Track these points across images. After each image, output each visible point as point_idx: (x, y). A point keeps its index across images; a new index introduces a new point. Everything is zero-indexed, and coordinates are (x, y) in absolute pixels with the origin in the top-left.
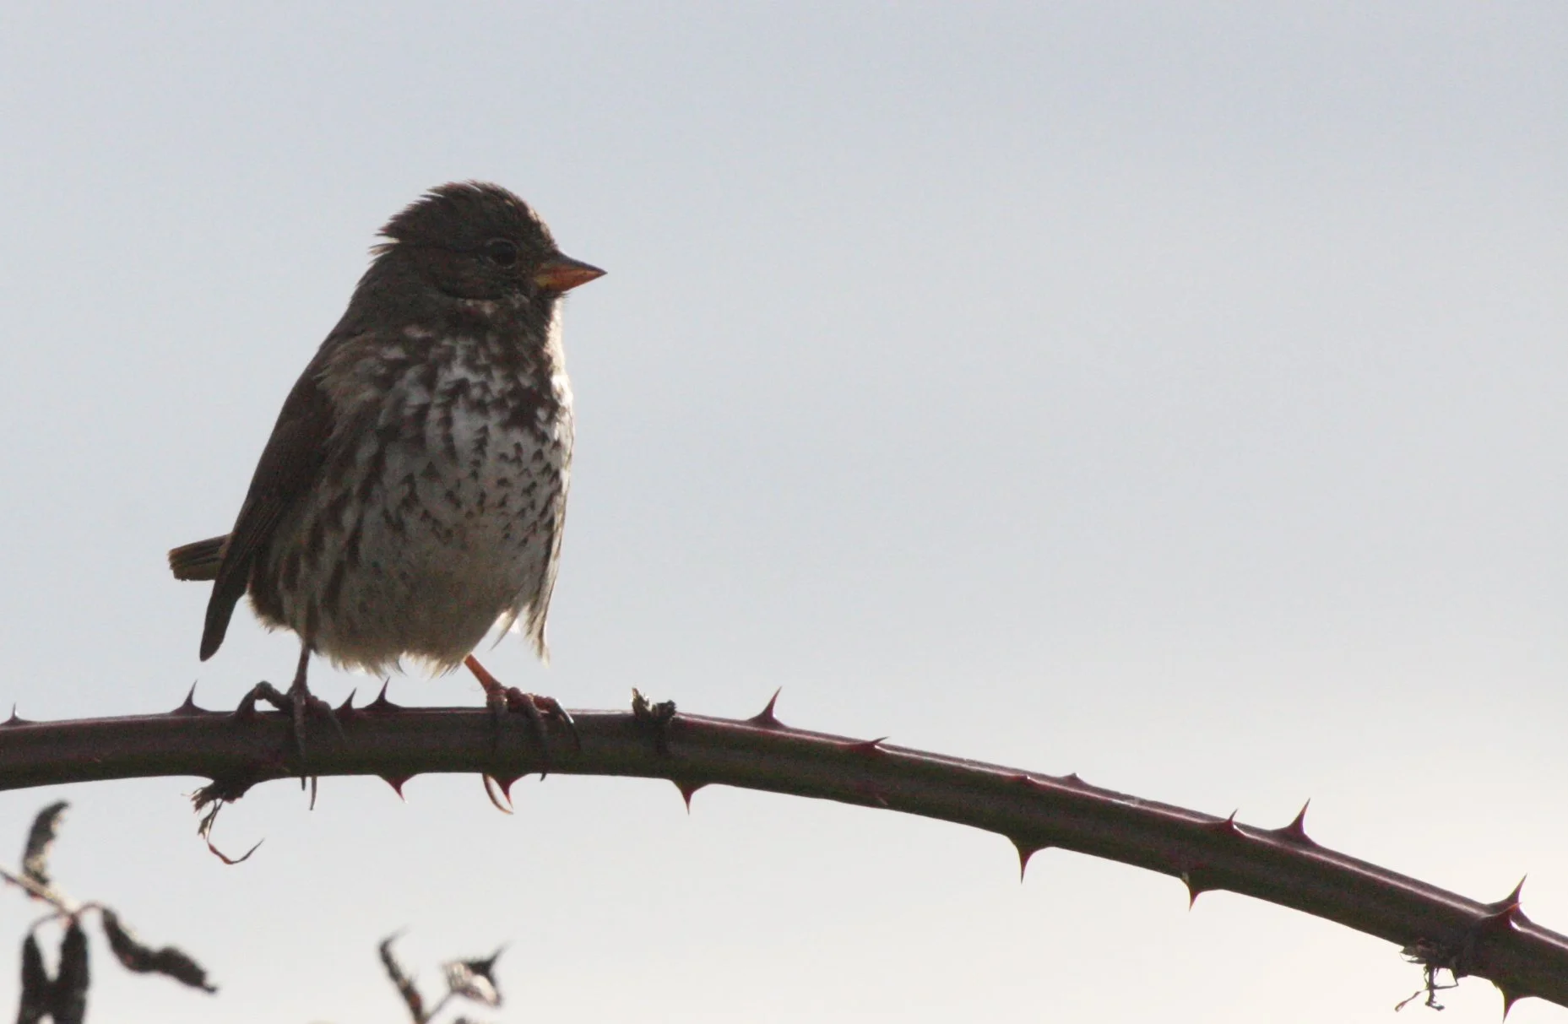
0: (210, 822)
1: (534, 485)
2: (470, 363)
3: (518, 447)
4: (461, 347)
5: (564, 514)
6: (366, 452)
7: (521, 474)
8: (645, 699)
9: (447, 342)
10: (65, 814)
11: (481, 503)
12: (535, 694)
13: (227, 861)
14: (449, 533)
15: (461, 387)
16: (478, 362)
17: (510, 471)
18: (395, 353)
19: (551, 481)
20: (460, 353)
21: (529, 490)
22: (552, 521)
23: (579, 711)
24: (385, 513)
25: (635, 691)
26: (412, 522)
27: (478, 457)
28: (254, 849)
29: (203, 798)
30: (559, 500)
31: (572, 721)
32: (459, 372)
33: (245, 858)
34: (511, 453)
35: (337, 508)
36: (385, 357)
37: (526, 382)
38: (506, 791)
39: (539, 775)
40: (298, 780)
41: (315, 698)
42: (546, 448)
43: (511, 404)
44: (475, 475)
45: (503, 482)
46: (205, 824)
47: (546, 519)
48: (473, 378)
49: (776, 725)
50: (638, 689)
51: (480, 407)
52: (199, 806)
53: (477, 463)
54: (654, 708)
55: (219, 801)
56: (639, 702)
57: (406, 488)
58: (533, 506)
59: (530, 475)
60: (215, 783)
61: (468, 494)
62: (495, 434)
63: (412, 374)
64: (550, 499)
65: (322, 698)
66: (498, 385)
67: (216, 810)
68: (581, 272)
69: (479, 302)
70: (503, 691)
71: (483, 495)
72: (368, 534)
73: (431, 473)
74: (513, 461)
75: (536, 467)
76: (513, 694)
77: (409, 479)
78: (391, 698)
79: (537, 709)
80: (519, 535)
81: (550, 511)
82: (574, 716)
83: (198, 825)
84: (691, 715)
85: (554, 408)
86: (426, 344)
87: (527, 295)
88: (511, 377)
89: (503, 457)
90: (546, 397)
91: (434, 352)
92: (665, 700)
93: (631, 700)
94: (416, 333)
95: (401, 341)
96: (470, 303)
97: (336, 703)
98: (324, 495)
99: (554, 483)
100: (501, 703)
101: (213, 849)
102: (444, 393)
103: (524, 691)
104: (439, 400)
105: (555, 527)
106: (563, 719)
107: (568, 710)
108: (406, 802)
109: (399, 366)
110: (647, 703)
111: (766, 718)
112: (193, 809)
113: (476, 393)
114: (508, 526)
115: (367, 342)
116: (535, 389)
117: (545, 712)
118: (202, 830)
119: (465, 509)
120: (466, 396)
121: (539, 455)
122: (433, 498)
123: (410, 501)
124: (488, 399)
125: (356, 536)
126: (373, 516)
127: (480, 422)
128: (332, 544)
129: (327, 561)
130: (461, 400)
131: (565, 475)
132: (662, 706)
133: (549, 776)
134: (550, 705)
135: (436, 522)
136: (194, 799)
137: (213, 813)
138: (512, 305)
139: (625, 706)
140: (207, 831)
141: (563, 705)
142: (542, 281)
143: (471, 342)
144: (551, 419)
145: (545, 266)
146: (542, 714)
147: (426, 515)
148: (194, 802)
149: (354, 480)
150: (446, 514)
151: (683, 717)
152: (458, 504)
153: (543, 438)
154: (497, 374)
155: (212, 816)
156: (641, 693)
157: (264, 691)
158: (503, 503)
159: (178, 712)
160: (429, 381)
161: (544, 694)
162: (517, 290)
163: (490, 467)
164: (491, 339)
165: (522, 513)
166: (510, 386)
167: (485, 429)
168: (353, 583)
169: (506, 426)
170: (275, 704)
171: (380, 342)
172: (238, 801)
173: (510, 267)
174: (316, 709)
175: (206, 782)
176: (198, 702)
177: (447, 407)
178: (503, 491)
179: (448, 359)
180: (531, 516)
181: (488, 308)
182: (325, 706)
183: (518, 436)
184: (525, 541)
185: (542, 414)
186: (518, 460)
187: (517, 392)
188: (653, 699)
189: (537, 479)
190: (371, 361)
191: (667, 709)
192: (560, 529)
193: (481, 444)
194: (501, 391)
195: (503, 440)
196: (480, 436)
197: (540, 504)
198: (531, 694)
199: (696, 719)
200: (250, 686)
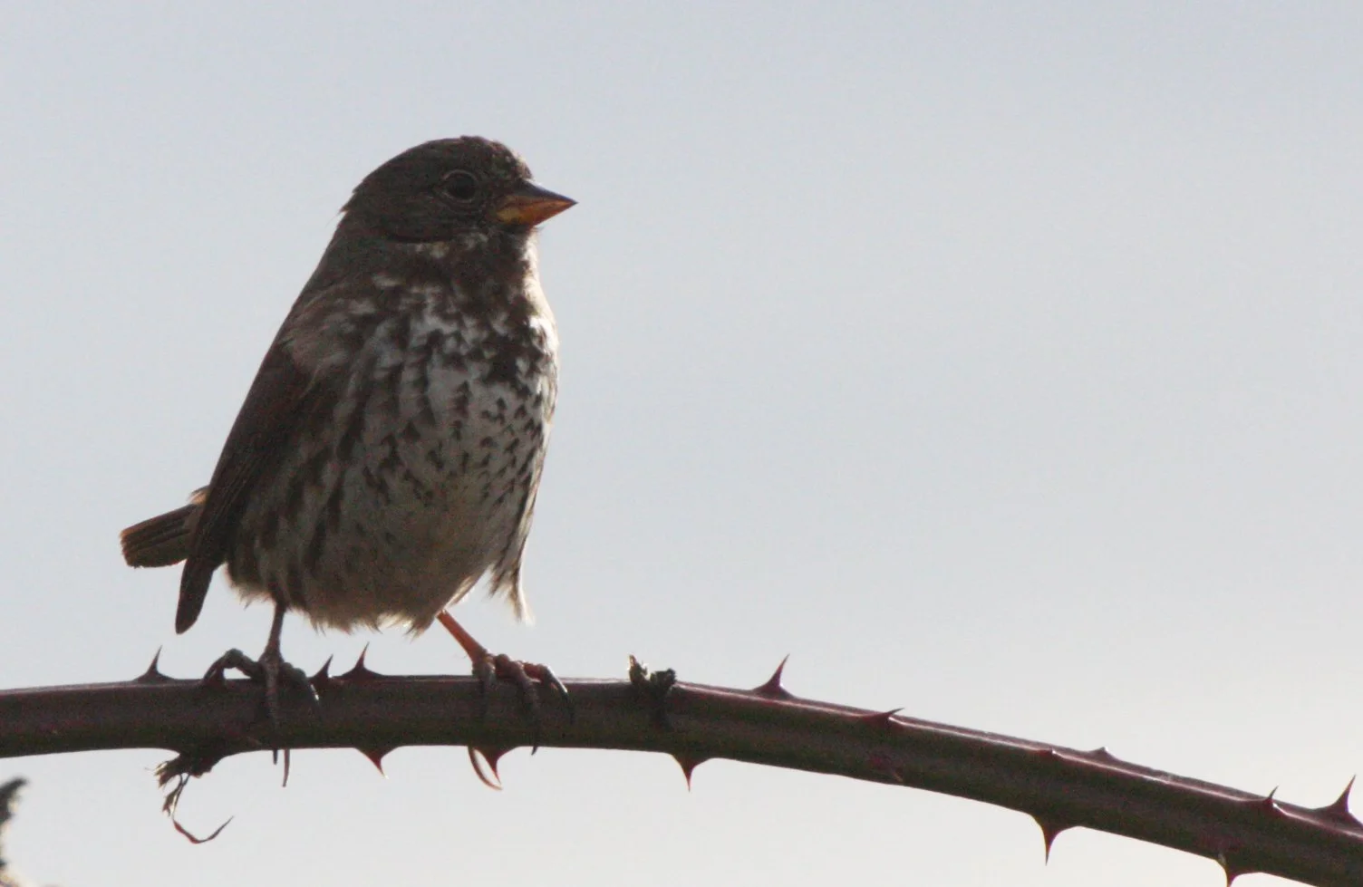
0: (175, 798)
1: (516, 442)
2: (441, 311)
3: (501, 403)
4: (430, 293)
6: (343, 410)
7: (504, 431)
8: (643, 667)
9: (415, 290)
10: (22, 792)
11: (464, 464)
12: (524, 661)
13: (194, 840)
14: (430, 494)
15: (435, 339)
16: (448, 311)
17: (495, 429)
18: (364, 308)
19: (533, 437)
20: (430, 301)
21: (512, 447)
23: (570, 679)
24: (366, 472)
25: (632, 658)
26: (395, 483)
27: (458, 417)
28: (223, 827)
29: (168, 772)
31: (566, 691)
32: (432, 322)
33: (213, 837)
34: (494, 409)
35: (315, 465)
36: (354, 312)
37: (500, 327)
38: (493, 766)
39: (530, 749)
40: (270, 753)
41: (289, 666)
42: (529, 403)
43: (487, 354)
44: (457, 435)
45: (487, 442)
46: (170, 800)
47: (522, 477)
48: (447, 329)
49: (784, 695)
50: (636, 657)
51: (455, 361)
52: (164, 780)
53: (458, 425)
54: (652, 675)
55: (185, 775)
56: (636, 671)
57: (386, 449)
58: (514, 462)
59: (513, 433)
60: (181, 757)
61: (451, 455)
62: (477, 391)
63: (382, 330)
64: (530, 455)
65: (296, 664)
66: (471, 333)
67: (182, 784)
68: (548, 203)
69: (428, 245)
70: (489, 658)
71: (466, 456)
72: (349, 494)
73: (411, 433)
74: (495, 419)
75: (519, 424)
76: (501, 661)
77: (390, 440)
78: (370, 665)
79: (527, 677)
80: (497, 493)
81: (529, 468)
82: (567, 686)
83: (163, 801)
84: (693, 685)
85: (537, 358)
86: (396, 293)
87: (486, 233)
88: (484, 324)
89: (486, 414)
90: (524, 344)
91: (405, 304)
92: (664, 669)
93: (628, 668)
94: (386, 283)
95: (371, 292)
96: (419, 247)
97: (311, 671)
98: (304, 452)
99: (535, 439)
100: (488, 669)
101: (178, 827)
103: (513, 658)
104: (413, 359)
105: (532, 483)
106: (555, 687)
107: (562, 679)
108: (386, 776)
109: (367, 322)
110: (645, 672)
111: (772, 688)
112: (157, 783)
113: (450, 344)
114: (488, 486)
116: (511, 337)
117: (537, 681)
118: (166, 807)
119: (447, 470)
121: (522, 411)
122: (415, 457)
123: (392, 462)
124: (463, 351)
125: (337, 496)
126: (354, 473)
127: (457, 378)
128: (313, 501)
129: (307, 519)
131: (548, 428)
132: (660, 675)
133: (541, 750)
134: (542, 673)
135: (417, 483)
136: (158, 773)
137: (176, 790)
138: (466, 246)
139: (622, 675)
140: (172, 808)
141: (556, 673)
142: (507, 215)
144: (533, 371)
145: (510, 198)
146: (534, 683)
147: (408, 476)
148: (158, 777)
149: (333, 435)
150: (428, 474)
151: (683, 687)
152: (440, 465)
153: (524, 392)
154: (470, 322)
155: (177, 792)
156: (639, 661)
157: (234, 659)
158: (485, 463)
159: (141, 680)
160: (400, 338)
161: (535, 662)
162: (474, 228)
164: (456, 287)
165: (502, 471)
167: (465, 386)
168: (332, 543)
169: (487, 380)
170: (246, 672)
171: (350, 294)
172: (205, 775)
173: (469, 201)
174: (290, 678)
175: (172, 755)
176: (162, 669)
178: (486, 450)
179: (419, 308)
180: (509, 473)
181: (438, 251)
182: (300, 673)
183: (501, 391)
184: (501, 500)
185: (522, 364)
186: (501, 417)
187: (493, 341)
188: (651, 667)
189: (519, 436)
190: (339, 317)
191: (667, 677)
192: (536, 485)
193: (462, 404)
194: (474, 341)
196: (461, 394)
197: (519, 460)
198: (521, 662)
199: (697, 689)
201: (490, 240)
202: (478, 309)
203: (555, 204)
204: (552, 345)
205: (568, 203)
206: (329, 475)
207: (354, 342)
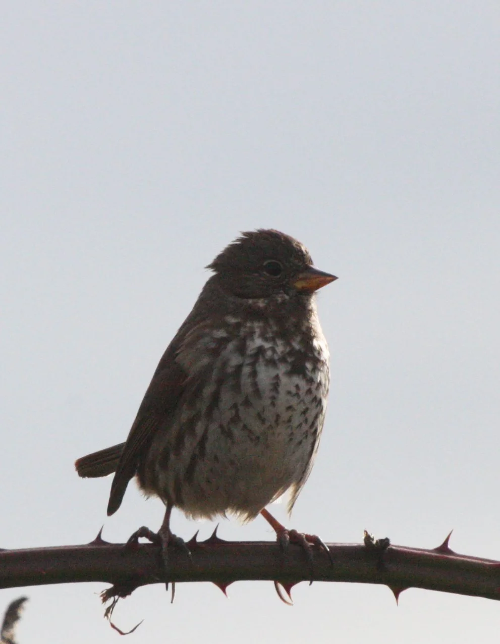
0: (111, 609)
1: (307, 409)
2: (263, 336)
3: (297, 387)
4: (257, 326)
5: (323, 426)
6: (208, 390)
7: (300, 403)
8: (372, 537)
9: (249, 324)
10: (25, 605)
11: (277, 421)
12: (305, 533)
13: (121, 633)
14: (258, 438)
15: (261, 351)
16: (268, 336)
17: (294, 401)
18: (221, 334)
19: (317, 406)
20: (258, 331)
21: (304, 412)
22: (316, 431)
23: (331, 543)
24: (221, 426)
25: (366, 532)
26: (237, 432)
27: (274, 394)
28: (138, 625)
29: (107, 595)
30: (321, 417)
31: (328, 550)
32: (258, 342)
33: (132, 631)
34: (294, 390)
35: (192, 422)
36: (215, 336)
37: (296, 346)
38: (288, 591)
39: (308, 582)
40: (164, 585)
41: (174, 536)
42: (314, 386)
43: (290, 360)
44: (273, 404)
45: (289, 408)
46: (108, 611)
47: (313, 430)
48: (267, 345)
49: (450, 552)
50: (368, 531)
51: (272, 363)
52: (105, 600)
53: (274, 398)
54: (377, 541)
55: (116, 597)
56: (368, 539)
57: (234, 412)
58: (306, 421)
59: (304, 404)
60: (115, 587)
61: (269, 415)
62: (284, 380)
63: (231, 346)
64: (316, 417)
65: (178, 535)
66: (280, 349)
67: (115, 602)
68: (322, 278)
69: (255, 300)
70: (287, 532)
71: (278, 416)
72: (211, 438)
73: (247, 403)
74: (294, 395)
75: (308, 399)
76: (293, 534)
77: (235, 406)
78: (220, 536)
79: (306, 542)
80: (297, 439)
81: (316, 424)
82: (329, 547)
83: (104, 611)
84: (399, 547)
85: (317, 362)
86: (238, 326)
87: (288, 294)
88: (288, 343)
89: (289, 393)
90: (310, 355)
91: (243, 332)
92: (383, 538)
93: (363, 538)
94: (232, 320)
96: (251, 301)
97: (187, 539)
98: (185, 415)
99: (318, 408)
100: (285, 538)
101: (113, 626)
102: (251, 356)
103: (299, 531)
104: (248, 361)
105: (318, 434)
106: (323, 548)
107: (326, 543)
108: (229, 598)
109: (223, 342)
110: (373, 539)
111: (444, 548)
112: (101, 601)
113: (269, 354)
114: (292, 434)
115: (205, 327)
116: (303, 350)
117: (312, 544)
118: (106, 615)
119: (268, 424)
120: (264, 357)
121: (309, 391)
122: (248, 417)
123: (236, 419)
124: (276, 357)
125: (204, 438)
126: (214, 427)
127: (273, 372)
128: (189, 444)
129: (186, 454)
130: (261, 360)
131: (325, 403)
132: (381, 541)
133: (314, 583)
134: (315, 540)
135: (250, 431)
136: (102, 596)
137: (112, 605)
138: (277, 300)
139: (360, 541)
140: (109, 615)
141: (323, 540)
142: (299, 285)
143: (261, 324)
144: (315, 369)
145: (301, 276)
146: (312, 546)
147: (245, 427)
148: (102, 598)
149: (202, 406)
150: (257, 427)
151: (394, 548)
152: (263, 421)
153: (311, 381)
154: (280, 342)
155: (113, 606)
156: (369, 533)
157: (144, 532)
158: (289, 421)
159: (92, 544)
160: (241, 349)
161: (311, 533)
162: (282, 291)
163: (283, 399)
164: (271, 322)
165: (300, 425)
166: (288, 349)
167: (277, 377)
168: (203, 467)
169: (290, 374)
170: (150, 540)
171: (213, 327)
172: (128, 597)
173: (278, 276)
174: (175, 542)
175: (109, 586)
176: (104, 538)
177: (253, 365)
178: (290, 413)
179: (251, 334)
180: (305, 427)
181: (261, 303)
182: (180, 540)
183: (297, 380)
184: (300, 443)
185: (309, 366)
186: (297, 395)
187: (292, 352)
188: (376, 537)
189: (309, 406)
190: (207, 339)
191: (385, 542)
192: (320, 435)
193: (276, 386)
194: (282, 352)
195: (288, 383)
196: (275, 381)
197: (310, 420)
198: (303, 534)
199: (402, 549)
200: (135, 529)
201: (291, 298)
202: (284, 335)
203: (326, 279)
204: (325, 355)
205: (332, 278)
206: (200, 428)
207: (215, 353)
